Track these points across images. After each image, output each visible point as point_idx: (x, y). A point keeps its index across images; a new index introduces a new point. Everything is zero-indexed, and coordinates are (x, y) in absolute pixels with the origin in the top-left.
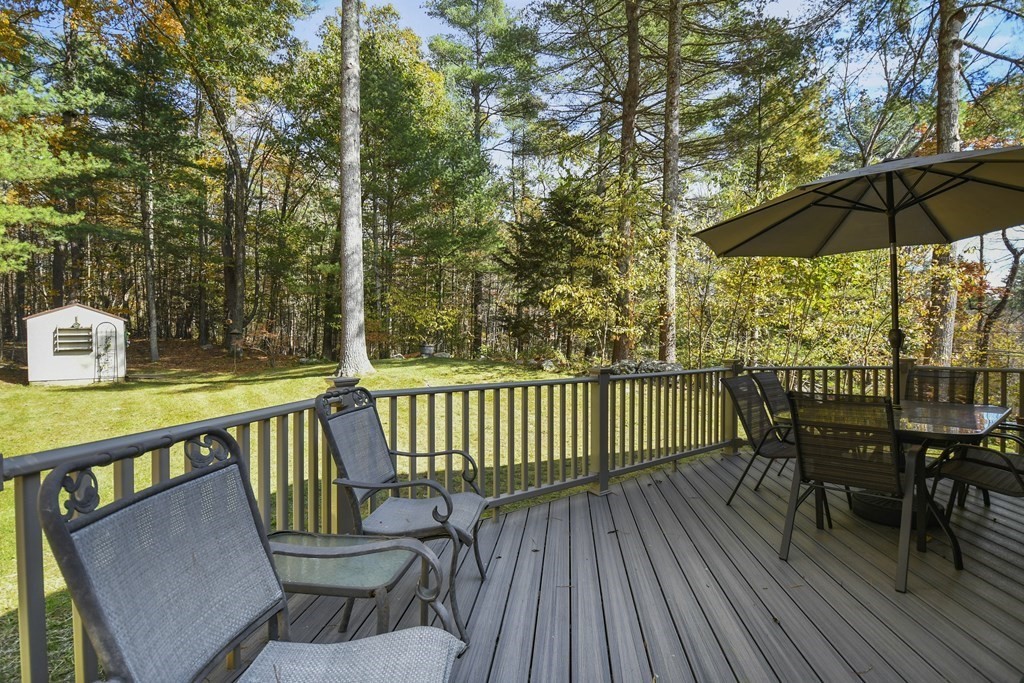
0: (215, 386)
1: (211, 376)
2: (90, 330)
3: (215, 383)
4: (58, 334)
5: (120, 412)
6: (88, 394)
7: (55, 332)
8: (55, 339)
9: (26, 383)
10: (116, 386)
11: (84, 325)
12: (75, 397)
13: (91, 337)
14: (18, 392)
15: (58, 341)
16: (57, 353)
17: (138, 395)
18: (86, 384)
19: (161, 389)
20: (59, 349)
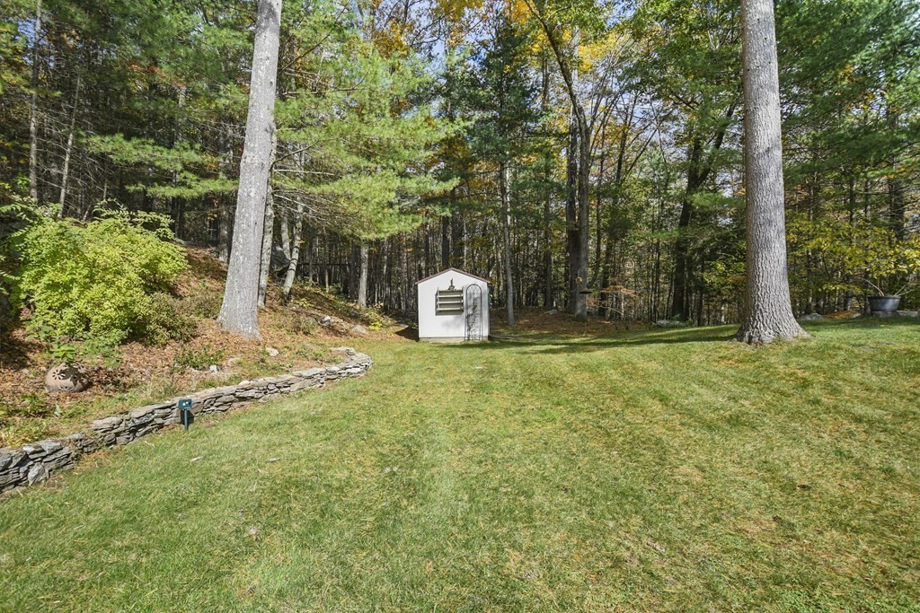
0: (573, 348)
1: (567, 338)
2: (461, 292)
3: (571, 344)
4: (439, 296)
5: (481, 371)
6: (459, 351)
7: (436, 295)
8: (437, 300)
9: (417, 339)
10: (482, 345)
11: (458, 288)
12: (448, 353)
13: (462, 298)
14: (410, 346)
15: (439, 302)
16: (438, 313)
17: (500, 354)
18: (458, 342)
19: (518, 349)
20: (439, 309)
